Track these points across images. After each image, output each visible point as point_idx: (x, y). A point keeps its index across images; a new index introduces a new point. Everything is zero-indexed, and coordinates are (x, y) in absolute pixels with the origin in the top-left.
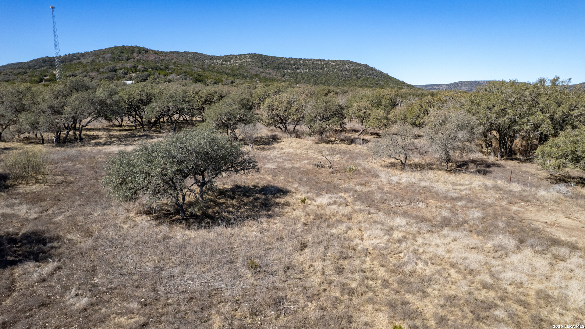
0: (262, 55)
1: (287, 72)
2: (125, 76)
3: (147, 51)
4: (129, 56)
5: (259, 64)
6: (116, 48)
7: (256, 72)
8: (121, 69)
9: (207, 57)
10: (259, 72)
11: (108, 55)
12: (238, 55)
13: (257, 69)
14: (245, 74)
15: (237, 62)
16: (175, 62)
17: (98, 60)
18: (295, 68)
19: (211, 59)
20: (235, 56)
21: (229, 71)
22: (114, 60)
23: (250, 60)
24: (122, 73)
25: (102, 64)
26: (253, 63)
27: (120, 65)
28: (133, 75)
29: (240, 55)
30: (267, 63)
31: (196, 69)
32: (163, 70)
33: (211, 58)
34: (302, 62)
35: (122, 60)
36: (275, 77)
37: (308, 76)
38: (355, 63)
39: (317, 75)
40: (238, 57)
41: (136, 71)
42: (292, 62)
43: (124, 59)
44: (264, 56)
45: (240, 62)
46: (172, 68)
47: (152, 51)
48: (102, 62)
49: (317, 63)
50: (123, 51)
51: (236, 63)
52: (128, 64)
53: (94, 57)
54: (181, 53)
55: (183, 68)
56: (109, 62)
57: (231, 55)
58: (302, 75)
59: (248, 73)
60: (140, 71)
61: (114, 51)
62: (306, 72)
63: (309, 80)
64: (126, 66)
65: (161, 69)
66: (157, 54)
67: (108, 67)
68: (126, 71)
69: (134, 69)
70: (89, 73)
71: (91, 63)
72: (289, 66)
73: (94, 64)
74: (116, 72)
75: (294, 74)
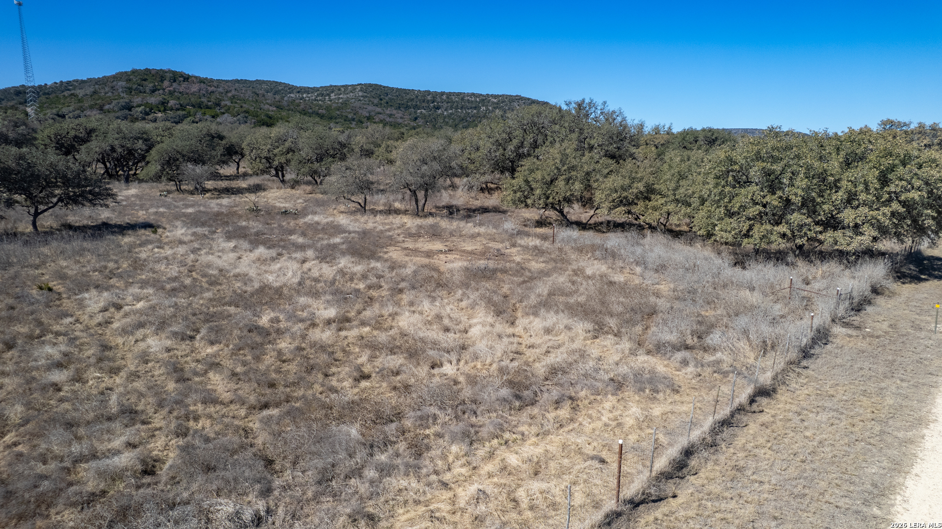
0: (381, 86)
1: (421, 113)
2: (146, 117)
3: (186, 78)
4: (155, 86)
5: (376, 101)
6: (134, 72)
7: (369, 113)
8: (139, 106)
9: (291, 89)
10: (373, 114)
11: (120, 83)
12: (343, 86)
13: (370, 108)
14: (350, 116)
15: (341, 96)
16: (234, 97)
17: (103, 91)
18: (434, 107)
19: (299, 92)
20: (339, 88)
21: (324, 111)
22: (131, 92)
23: (361, 94)
24: (141, 113)
25: (110, 97)
26: (366, 99)
27: (140, 99)
28: (160, 115)
29: (346, 87)
30: (390, 98)
31: (267, 107)
32: (211, 108)
33: (299, 90)
34: (444, 97)
35: (145, 92)
36: (400, 121)
37: (454, 120)
38: (529, 99)
39: (468, 119)
40: (343, 89)
41: (165, 110)
42: (429, 98)
43: (148, 91)
44: (384, 87)
45: (345, 96)
46: (226, 105)
47: (196, 77)
48: (110, 94)
49: (468, 100)
50: (146, 77)
51: (339, 98)
52: (152, 99)
53: (97, 86)
54: (251, 82)
55: (244, 105)
56: (122, 95)
57: (331, 86)
58: (445, 117)
59: (355, 114)
60: (171, 109)
61: (131, 77)
62: (451, 114)
63: (456, 126)
64: (150, 102)
65: (208, 107)
66: (204, 83)
67: (119, 103)
68: (148, 109)
69: (163, 106)
70: (85, 112)
71: (91, 96)
72: (424, 105)
73: (96, 97)
74: (130, 110)
75: (432, 117)
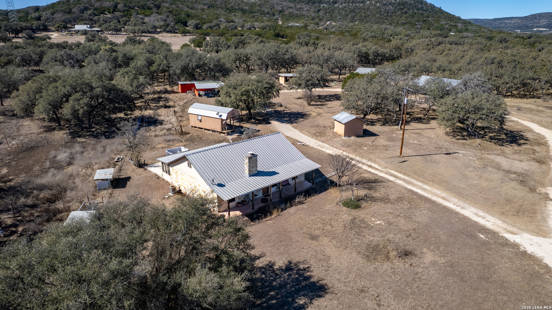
7: (283, 7)
13: (285, 4)
24: (90, 14)
37: (346, 11)
39: (356, 10)
52: (109, 3)
58: (340, 10)
59: (271, 9)
60: (118, 11)
62: (344, 7)
63: (347, 16)
75: (330, 9)
